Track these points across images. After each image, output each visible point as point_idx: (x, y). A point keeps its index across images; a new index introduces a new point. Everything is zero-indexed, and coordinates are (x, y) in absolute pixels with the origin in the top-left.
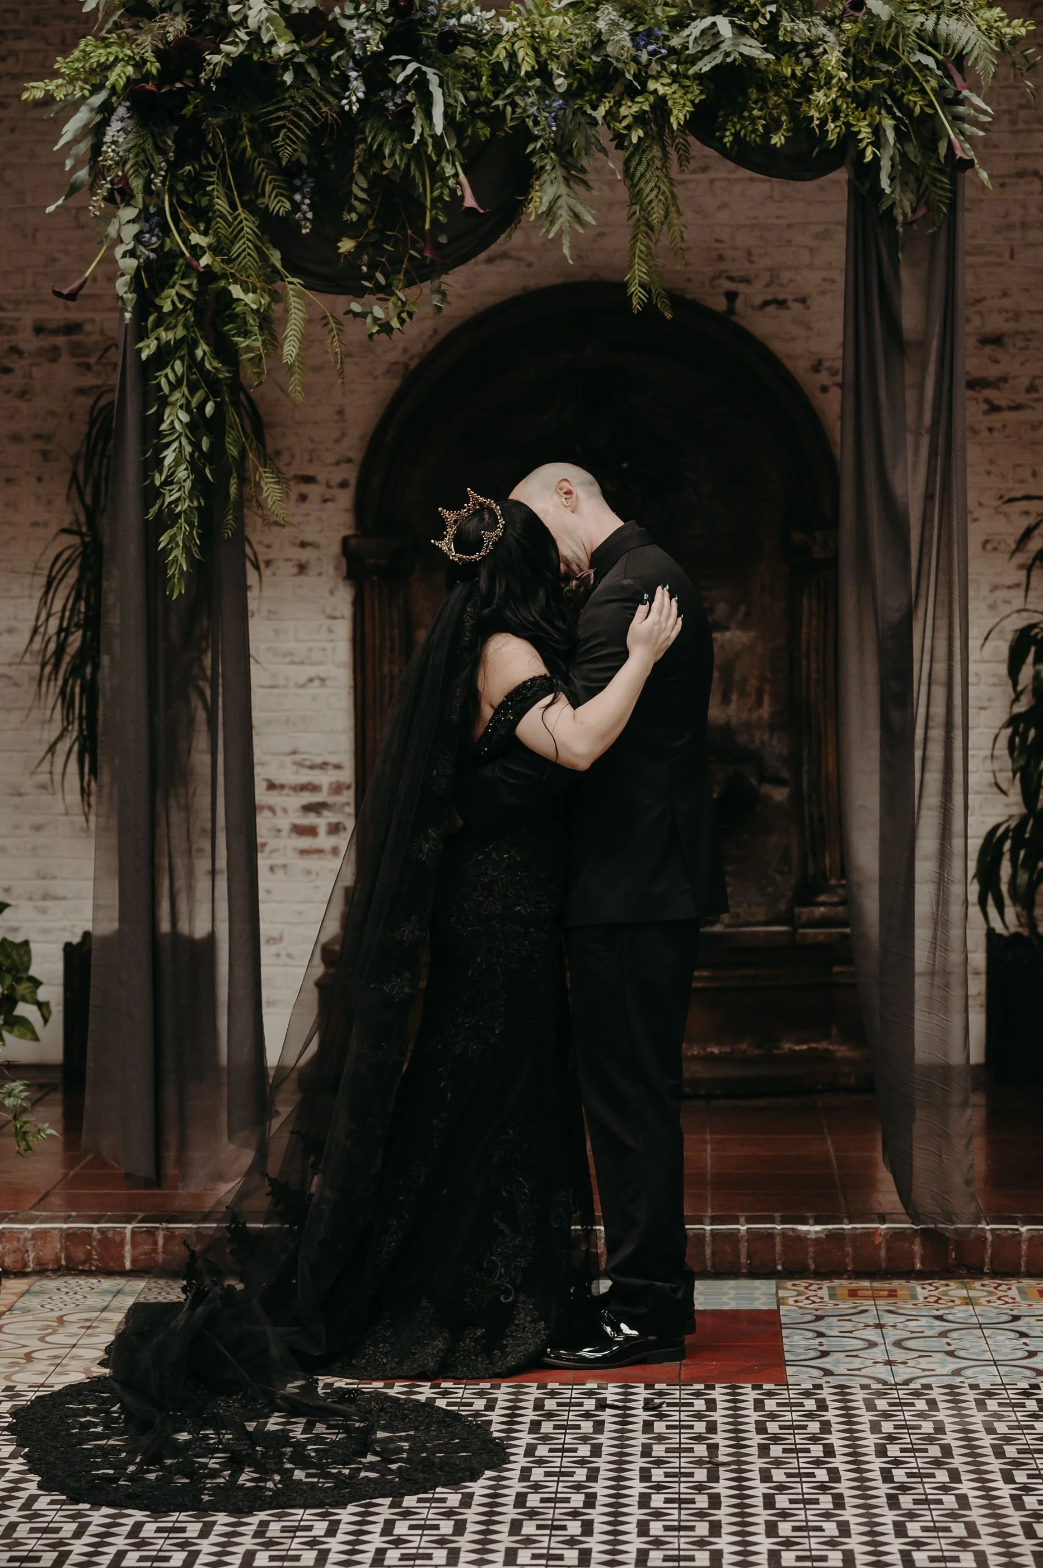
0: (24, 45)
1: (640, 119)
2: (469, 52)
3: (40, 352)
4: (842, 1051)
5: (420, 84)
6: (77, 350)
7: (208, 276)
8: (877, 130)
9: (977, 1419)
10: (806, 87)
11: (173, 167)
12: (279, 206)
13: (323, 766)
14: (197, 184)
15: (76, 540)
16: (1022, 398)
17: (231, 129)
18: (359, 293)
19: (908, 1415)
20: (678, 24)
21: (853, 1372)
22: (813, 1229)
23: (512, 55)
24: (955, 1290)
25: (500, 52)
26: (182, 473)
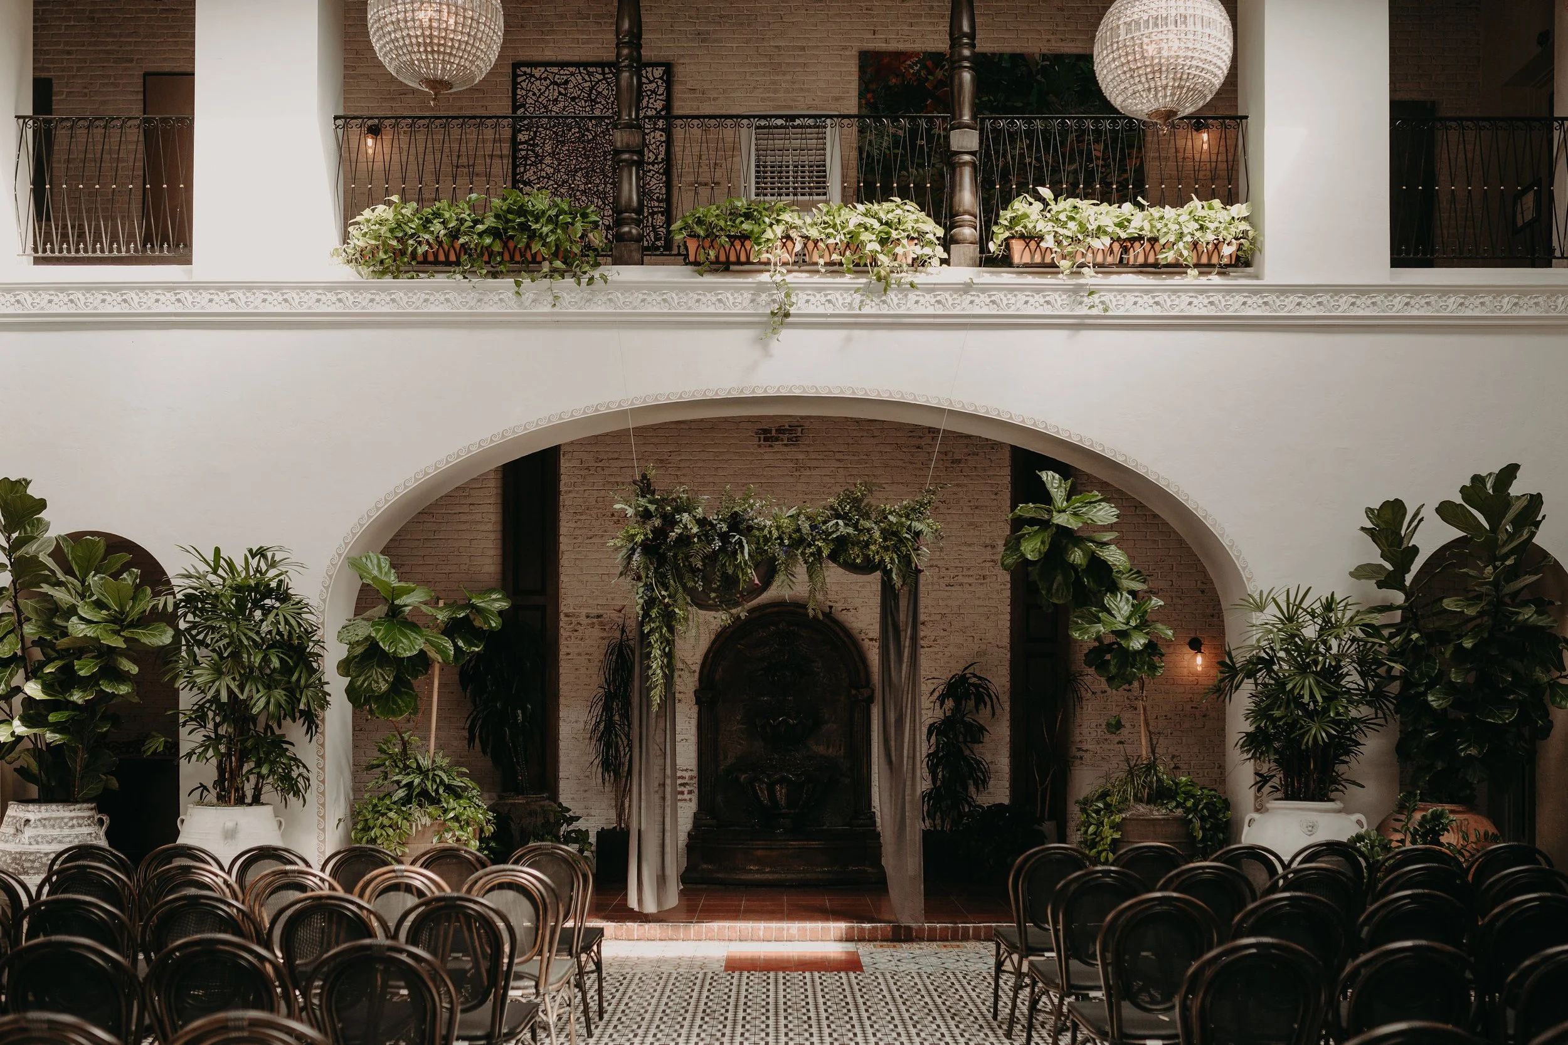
0: (583, 517)
1: (812, 554)
2: (757, 533)
3: (588, 625)
4: (870, 870)
5: (740, 543)
6: (601, 624)
7: (667, 606)
8: (892, 559)
9: (928, 982)
10: (867, 545)
11: (656, 570)
12: (690, 584)
13: (686, 770)
14: (664, 575)
15: (601, 690)
16: (931, 643)
17: (675, 556)
18: (717, 611)
19: (905, 980)
20: (825, 523)
21: (886, 969)
22: (867, 925)
23: (770, 532)
24: (915, 945)
25: (766, 532)
26: (659, 671)
